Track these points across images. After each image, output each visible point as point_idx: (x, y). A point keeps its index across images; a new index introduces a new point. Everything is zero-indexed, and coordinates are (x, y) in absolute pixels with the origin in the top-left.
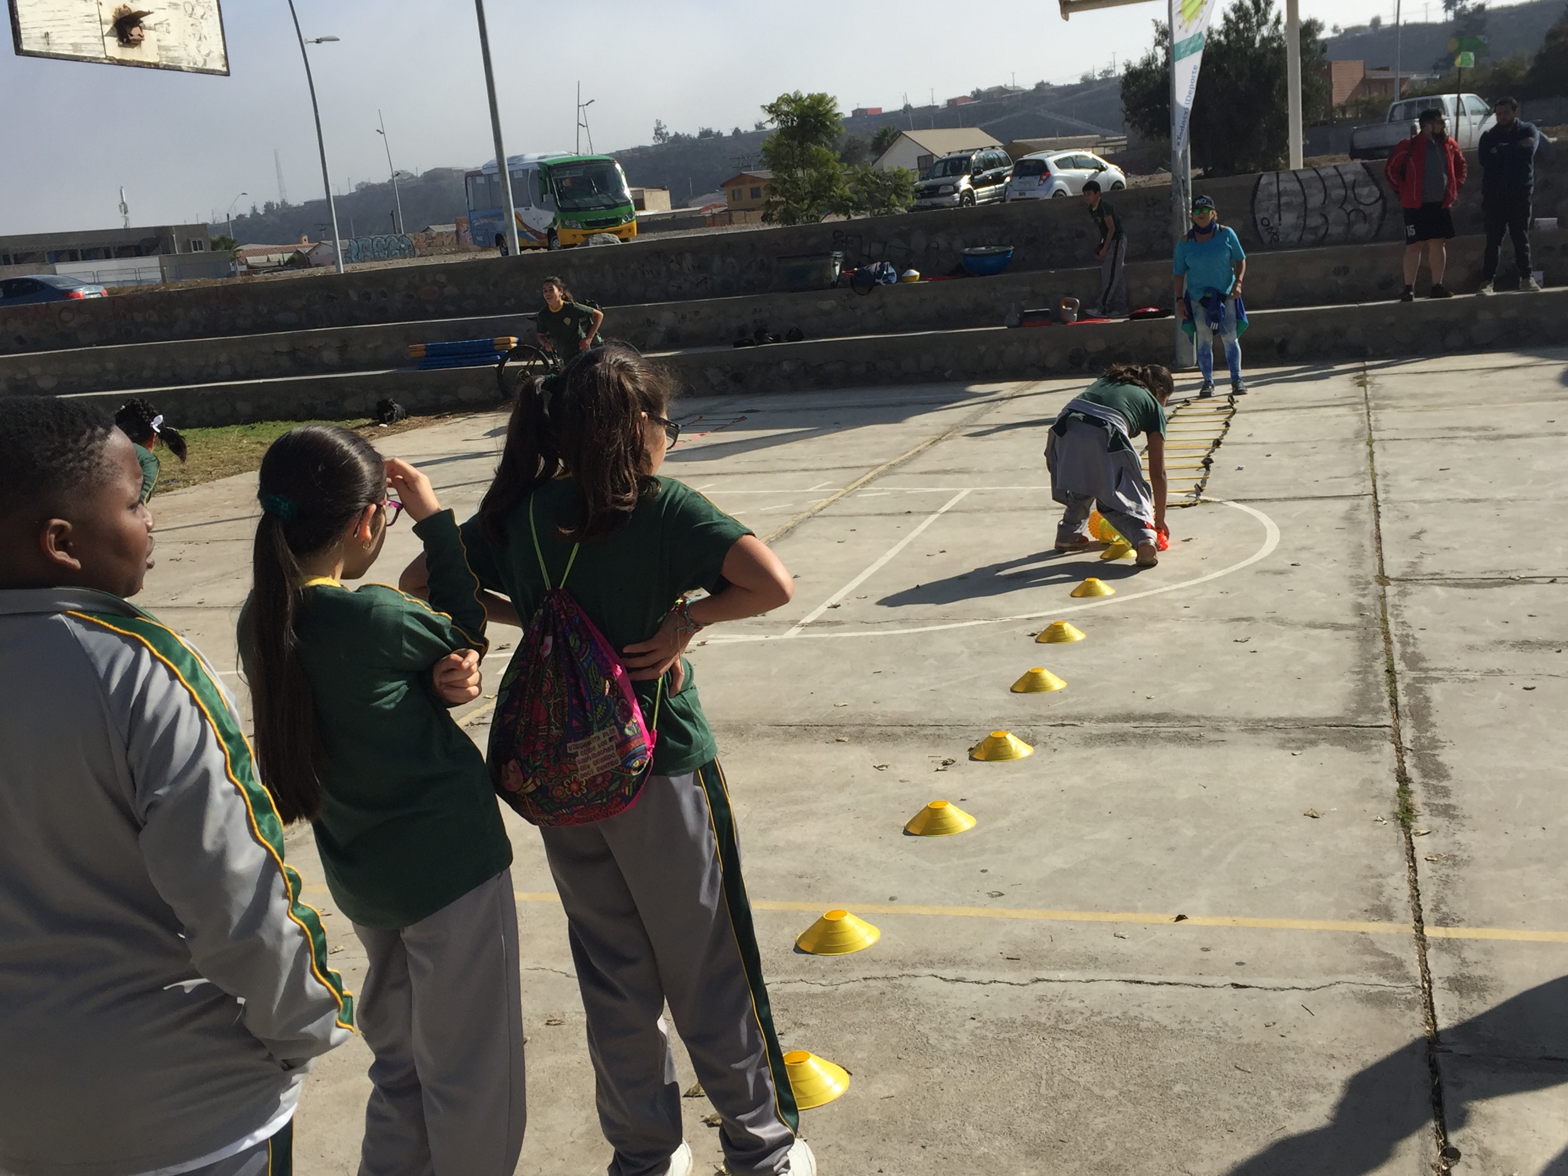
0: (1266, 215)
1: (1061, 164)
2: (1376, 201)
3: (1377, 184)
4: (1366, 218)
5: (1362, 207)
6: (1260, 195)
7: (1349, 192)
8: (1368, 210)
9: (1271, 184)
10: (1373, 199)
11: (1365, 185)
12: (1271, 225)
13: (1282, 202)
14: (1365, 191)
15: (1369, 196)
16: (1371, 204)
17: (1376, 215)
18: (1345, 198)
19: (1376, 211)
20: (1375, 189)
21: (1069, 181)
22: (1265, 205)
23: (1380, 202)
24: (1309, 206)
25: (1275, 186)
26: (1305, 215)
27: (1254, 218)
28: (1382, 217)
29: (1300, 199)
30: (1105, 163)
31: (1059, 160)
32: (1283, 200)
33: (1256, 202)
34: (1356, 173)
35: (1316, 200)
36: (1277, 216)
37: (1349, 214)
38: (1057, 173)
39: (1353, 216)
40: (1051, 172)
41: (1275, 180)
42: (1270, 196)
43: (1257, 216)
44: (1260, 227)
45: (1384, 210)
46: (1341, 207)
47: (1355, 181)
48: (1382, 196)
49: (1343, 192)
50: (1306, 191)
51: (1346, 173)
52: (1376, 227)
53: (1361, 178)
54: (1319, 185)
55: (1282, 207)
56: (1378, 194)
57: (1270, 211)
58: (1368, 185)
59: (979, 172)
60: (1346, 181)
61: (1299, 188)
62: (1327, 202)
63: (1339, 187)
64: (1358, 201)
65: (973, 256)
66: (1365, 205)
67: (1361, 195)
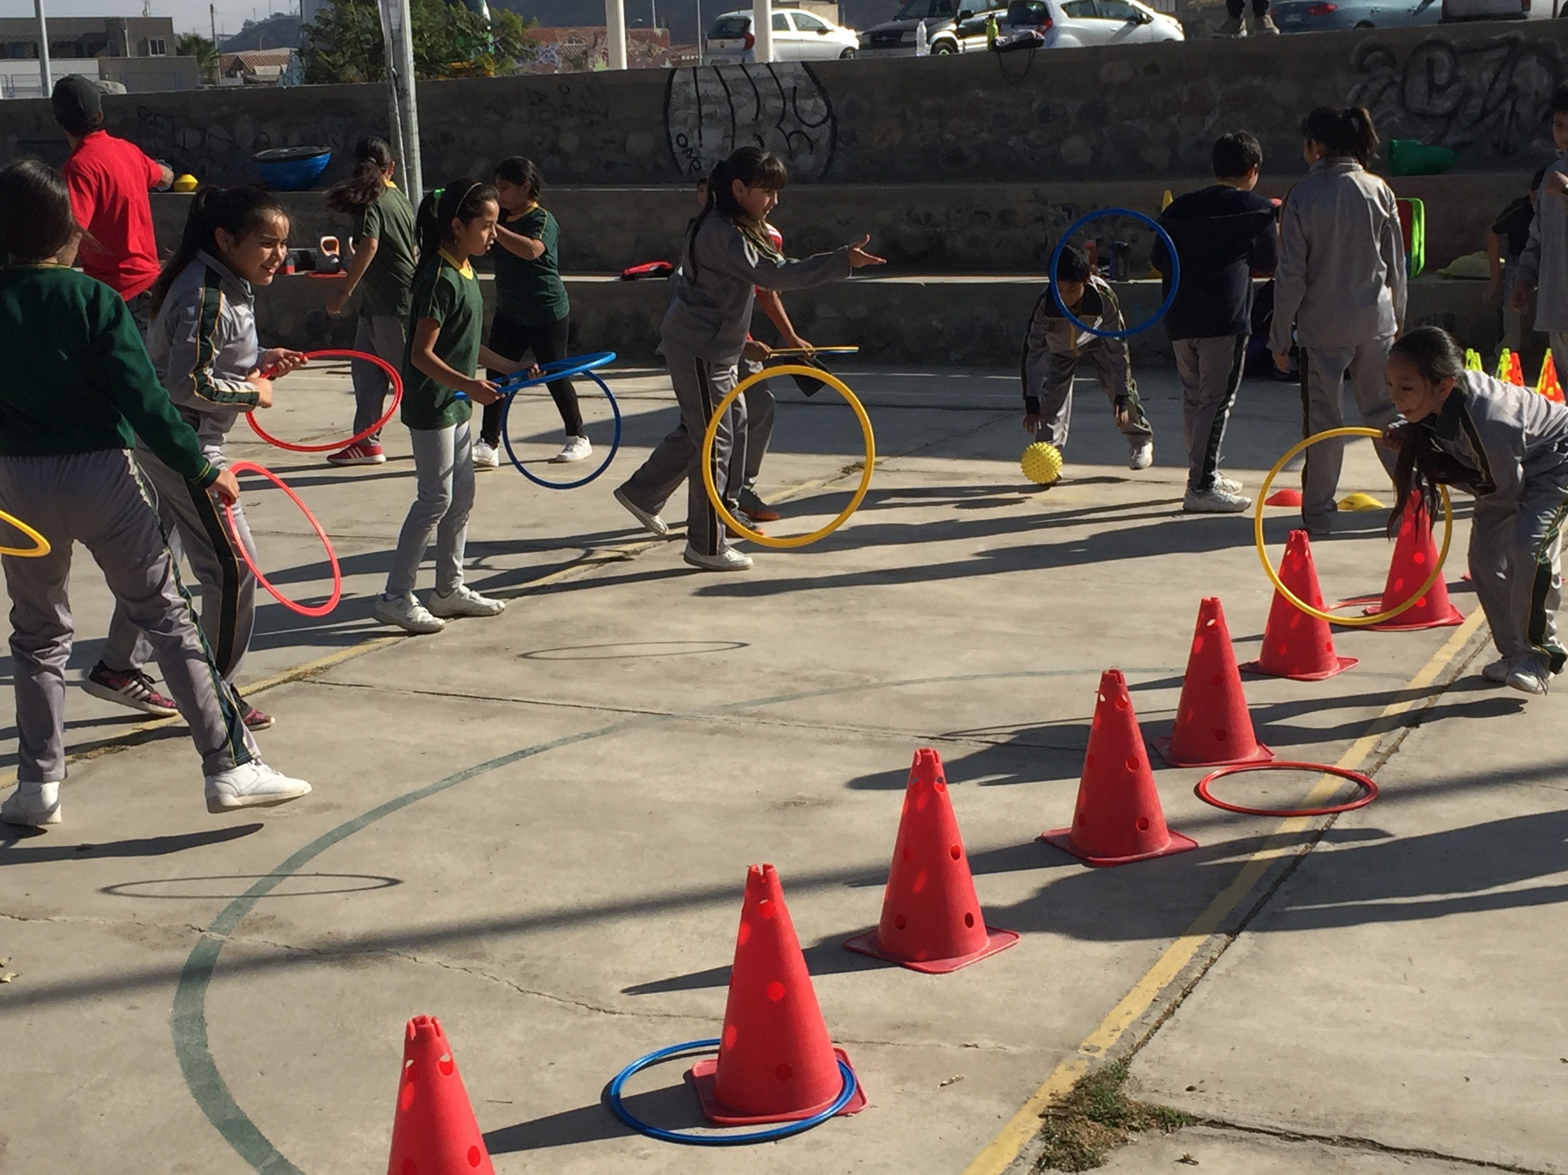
0: (684, 131)
1: (1068, 9)
2: (824, 122)
3: (823, 93)
4: (811, 144)
5: (805, 129)
6: (675, 99)
7: (789, 105)
8: (813, 134)
9: (687, 83)
10: (818, 119)
11: (810, 96)
12: (690, 145)
13: (703, 113)
14: (807, 105)
15: (814, 113)
16: (819, 124)
17: (824, 141)
18: (783, 115)
19: (823, 137)
20: (821, 102)
22: (679, 115)
23: (829, 122)
24: (737, 121)
25: (693, 86)
26: (734, 134)
27: (668, 134)
28: (833, 148)
29: (725, 110)
32: (705, 109)
33: (670, 109)
34: (797, 77)
35: (746, 113)
36: (696, 132)
37: (788, 138)
38: (1061, 19)
39: (794, 144)
40: (1054, 21)
41: (692, 78)
42: (688, 99)
43: (671, 130)
44: (675, 146)
45: (834, 135)
46: (778, 126)
47: (795, 88)
48: (830, 115)
49: (780, 104)
50: (732, 98)
51: (782, 75)
52: (825, 160)
53: (802, 84)
54: (749, 89)
55: (703, 120)
56: (825, 114)
57: (689, 124)
58: (814, 97)
59: (968, 14)
60: (783, 87)
61: (724, 94)
62: (760, 116)
63: (775, 96)
64: (800, 119)
65: (264, 161)
66: (808, 125)
67: (804, 111)
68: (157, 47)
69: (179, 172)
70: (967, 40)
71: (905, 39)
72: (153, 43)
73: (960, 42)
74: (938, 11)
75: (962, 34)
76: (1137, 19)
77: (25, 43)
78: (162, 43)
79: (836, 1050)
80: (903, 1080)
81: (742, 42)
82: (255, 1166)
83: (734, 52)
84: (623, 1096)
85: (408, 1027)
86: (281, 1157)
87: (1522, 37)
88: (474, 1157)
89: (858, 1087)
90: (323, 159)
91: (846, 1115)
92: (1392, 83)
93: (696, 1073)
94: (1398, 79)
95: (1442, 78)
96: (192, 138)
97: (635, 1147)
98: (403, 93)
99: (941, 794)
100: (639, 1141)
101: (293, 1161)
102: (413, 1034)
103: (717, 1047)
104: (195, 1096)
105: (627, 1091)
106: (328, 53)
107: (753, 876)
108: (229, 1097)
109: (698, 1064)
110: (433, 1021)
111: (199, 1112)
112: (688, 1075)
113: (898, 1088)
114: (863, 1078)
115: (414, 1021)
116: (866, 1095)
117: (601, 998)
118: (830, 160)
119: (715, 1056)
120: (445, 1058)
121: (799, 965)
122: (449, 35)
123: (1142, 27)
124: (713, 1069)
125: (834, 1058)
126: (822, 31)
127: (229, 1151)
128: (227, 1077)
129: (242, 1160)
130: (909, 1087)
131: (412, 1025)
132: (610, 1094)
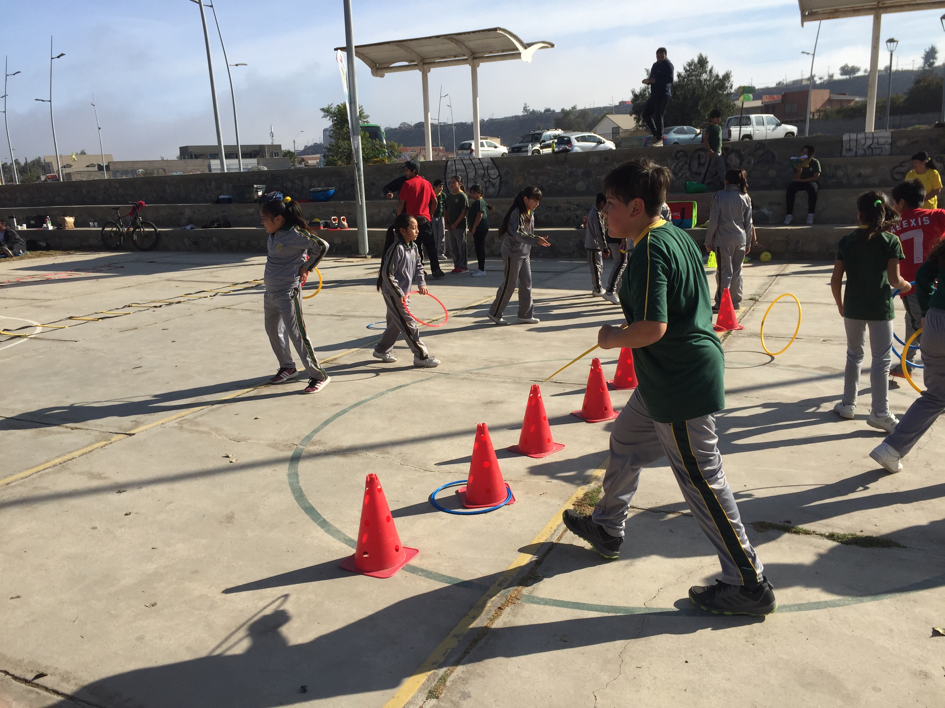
1: (577, 139)
2: (497, 177)
3: (497, 168)
4: (493, 185)
5: (491, 180)
6: (448, 170)
7: (486, 172)
8: (494, 181)
9: (452, 165)
10: (496, 176)
11: (493, 169)
14: (492, 172)
15: (494, 174)
16: (496, 178)
17: (497, 184)
18: (484, 175)
19: (497, 182)
20: (496, 171)
21: (581, 147)
23: (499, 178)
25: (454, 166)
26: (468, 182)
27: (446, 181)
28: (500, 186)
29: (465, 174)
30: (603, 139)
31: (578, 137)
33: (447, 174)
34: (488, 163)
35: (472, 175)
37: (485, 183)
38: (575, 143)
39: (487, 185)
40: (573, 143)
41: (454, 163)
42: (452, 170)
43: (447, 181)
44: (448, 186)
45: (501, 182)
46: (482, 179)
47: (488, 166)
48: (499, 175)
49: (483, 172)
50: (467, 170)
51: (484, 162)
52: (498, 190)
53: (490, 165)
54: (473, 167)
56: (498, 175)
59: (544, 141)
60: (484, 166)
61: (464, 168)
62: (476, 176)
63: (481, 169)
64: (489, 176)
65: (313, 192)
66: (493, 179)
67: (491, 174)
68: (277, 154)
69: (284, 196)
70: (544, 150)
71: (523, 150)
72: (275, 153)
73: (541, 151)
74: (534, 140)
75: (542, 148)
76: (600, 142)
77: (233, 154)
78: (278, 153)
79: (505, 483)
80: (527, 493)
81: (469, 151)
82: (316, 522)
83: (467, 155)
84: (435, 499)
85: (367, 477)
86: (324, 519)
87: (730, 147)
88: (388, 519)
89: (513, 496)
90: (332, 191)
91: (509, 505)
92: (686, 163)
93: (459, 491)
94: (688, 161)
95: (702, 161)
96: (289, 184)
97: (440, 515)
98: (359, 169)
99: (540, 399)
100: (441, 513)
101: (328, 520)
102: (369, 479)
103: (466, 483)
104: (296, 499)
105: (437, 497)
106: (333, 156)
107: (479, 426)
108: (307, 499)
109: (461, 488)
110: (375, 475)
111: (297, 505)
112: (457, 492)
113: (526, 496)
114: (514, 493)
115: (369, 475)
116: (515, 498)
117: (428, 467)
118: (499, 190)
119: (466, 486)
120: (379, 487)
121: (494, 456)
122: (373, 150)
123: (602, 145)
124: (465, 490)
125: (505, 486)
126: (496, 147)
127: (307, 517)
128: (305, 493)
129: (311, 520)
130: (530, 495)
131: (368, 477)
132: (431, 498)
